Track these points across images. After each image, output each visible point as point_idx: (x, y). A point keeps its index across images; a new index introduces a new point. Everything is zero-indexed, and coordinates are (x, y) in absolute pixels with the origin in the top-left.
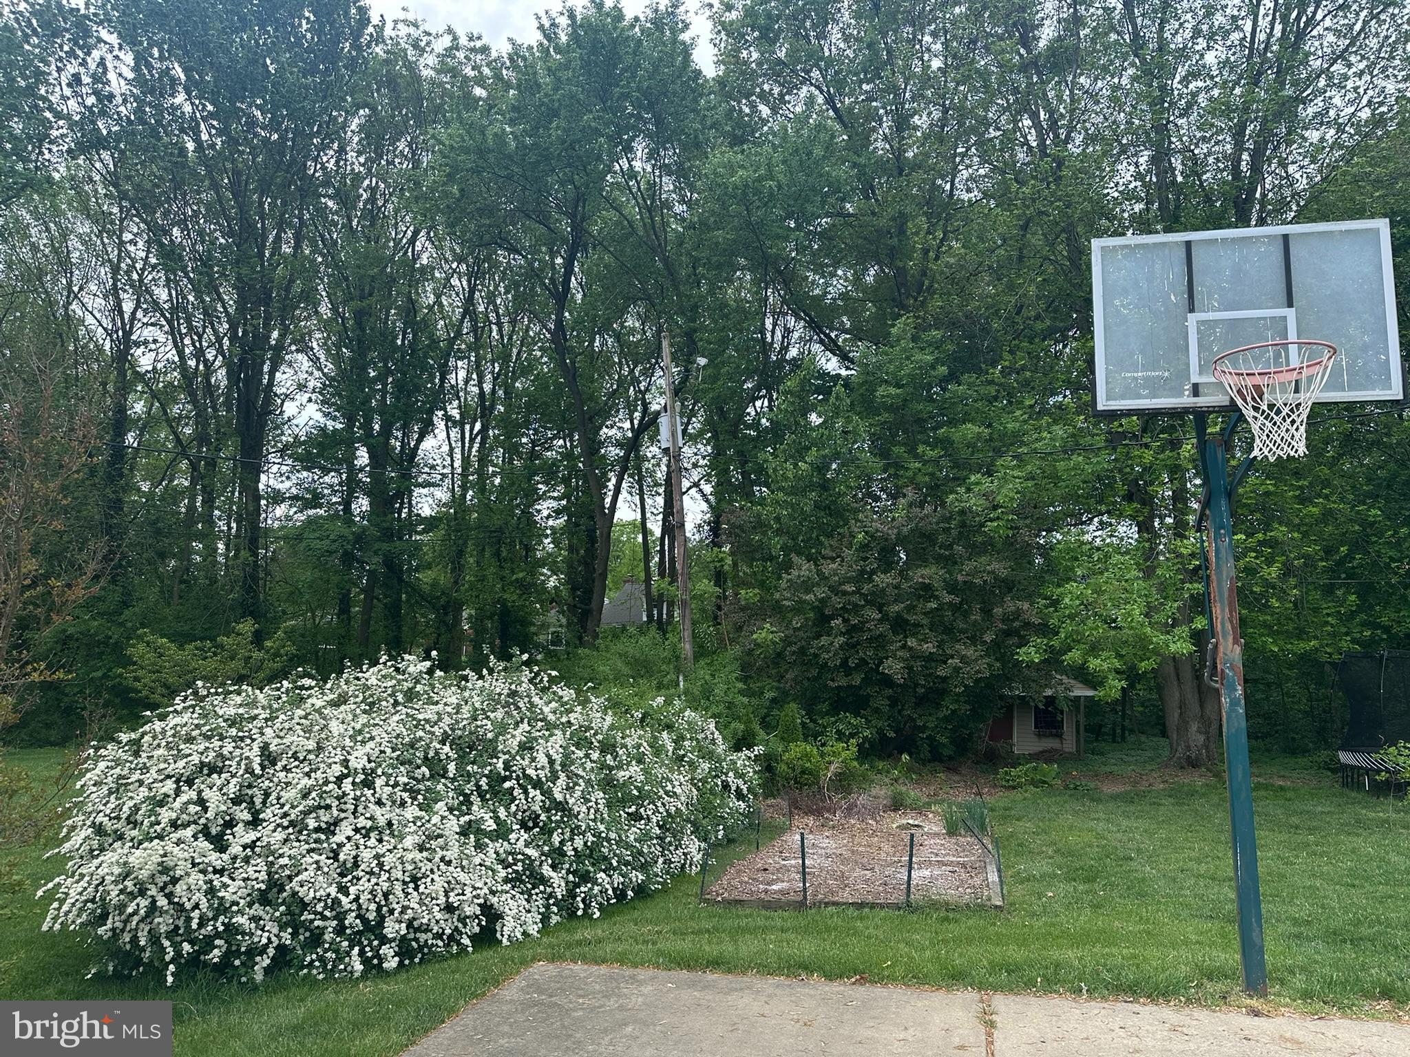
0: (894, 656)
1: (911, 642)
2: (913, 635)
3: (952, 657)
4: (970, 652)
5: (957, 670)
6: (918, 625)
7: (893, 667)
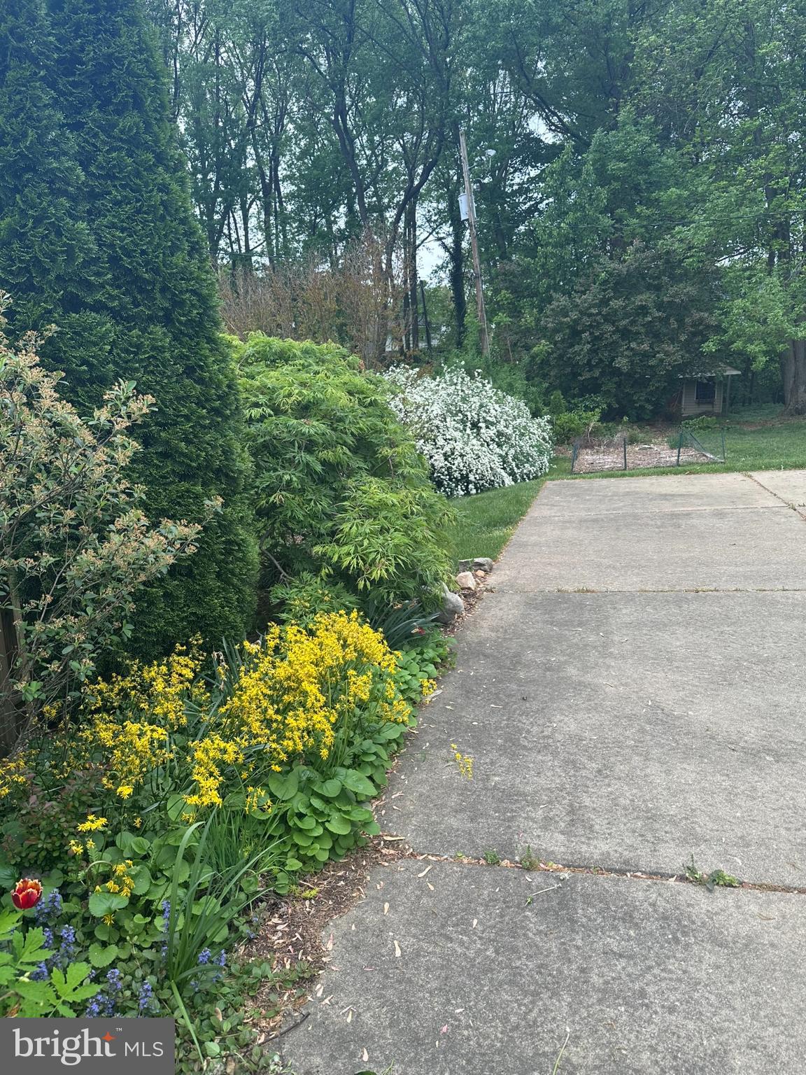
0: (622, 356)
1: (633, 345)
2: (635, 340)
3: (658, 352)
4: (671, 348)
5: (662, 360)
6: (638, 333)
7: (622, 363)
